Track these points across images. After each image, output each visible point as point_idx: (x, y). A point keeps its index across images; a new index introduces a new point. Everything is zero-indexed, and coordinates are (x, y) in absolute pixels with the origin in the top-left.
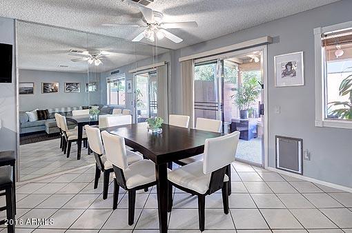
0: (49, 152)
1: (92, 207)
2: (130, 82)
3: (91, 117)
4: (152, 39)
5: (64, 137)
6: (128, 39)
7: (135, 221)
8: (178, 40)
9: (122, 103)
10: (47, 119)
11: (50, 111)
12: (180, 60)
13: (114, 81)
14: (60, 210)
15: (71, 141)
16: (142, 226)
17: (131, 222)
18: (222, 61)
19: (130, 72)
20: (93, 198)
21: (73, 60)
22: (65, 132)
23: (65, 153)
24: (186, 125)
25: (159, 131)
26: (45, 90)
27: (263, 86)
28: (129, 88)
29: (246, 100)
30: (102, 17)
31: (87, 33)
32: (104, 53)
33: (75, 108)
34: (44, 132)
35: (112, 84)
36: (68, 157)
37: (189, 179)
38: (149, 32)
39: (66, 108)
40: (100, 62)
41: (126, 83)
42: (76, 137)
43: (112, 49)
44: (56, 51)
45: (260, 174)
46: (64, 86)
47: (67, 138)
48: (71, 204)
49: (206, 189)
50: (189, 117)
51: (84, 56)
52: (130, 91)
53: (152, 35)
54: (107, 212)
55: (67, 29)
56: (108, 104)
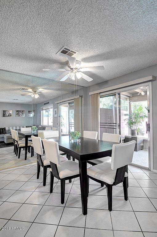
0: (7, 154)
1: (37, 190)
2: (56, 109)
3: (33, 132)
4: (73, 79)
5: (16, 145)
6: (57, 80)
7: (65, 201)
8: (90, 79)
9: (51, 124)
10: (5, 133)
11: (7, 129)
12: (90, 94)
13: (46, 109)
14: (17, 191)
15: (20, 148)
16: (70, 205)
17: (63, 202)
18: (119, 94)
19: (56, 103)
20: (37, 185)
21: (22, 95)
22: (17, 141)
23: (17, 156)
24: (95, 138)
25: (79, 141)
26: (4, 115)
27: (149, 111)
28: (56, 114)
29: (135, 123)
30: (43, 65)
31: (32, 76)
32: (40, 90)
33: (22, 127)
34: (3, 142)
35: (44, 111)
36: (19, 158)
37: (101, 174)
38: (72, 74)
39: (16, 127)
40: (38, 96)
41: (54, 110)
42: (24, 145)
43: (46, 87)
44: (12, 89)
45: (148, 174)
46: (15, 113)
47: (18, 145)
48: (23, 188)
49: (113, 181)
50: (97, 132)
51: (29, 92)
52: (56, 116)
53: (74, 76)
54: (46, 194)
55: (20, 74)
56: (42, 125)
